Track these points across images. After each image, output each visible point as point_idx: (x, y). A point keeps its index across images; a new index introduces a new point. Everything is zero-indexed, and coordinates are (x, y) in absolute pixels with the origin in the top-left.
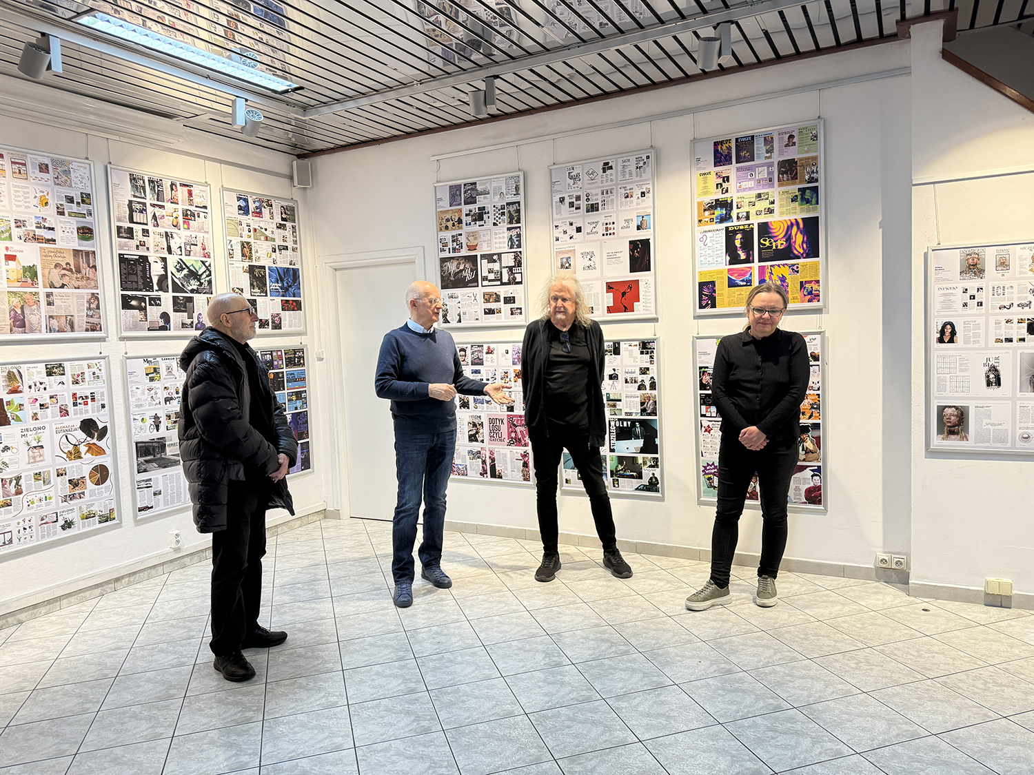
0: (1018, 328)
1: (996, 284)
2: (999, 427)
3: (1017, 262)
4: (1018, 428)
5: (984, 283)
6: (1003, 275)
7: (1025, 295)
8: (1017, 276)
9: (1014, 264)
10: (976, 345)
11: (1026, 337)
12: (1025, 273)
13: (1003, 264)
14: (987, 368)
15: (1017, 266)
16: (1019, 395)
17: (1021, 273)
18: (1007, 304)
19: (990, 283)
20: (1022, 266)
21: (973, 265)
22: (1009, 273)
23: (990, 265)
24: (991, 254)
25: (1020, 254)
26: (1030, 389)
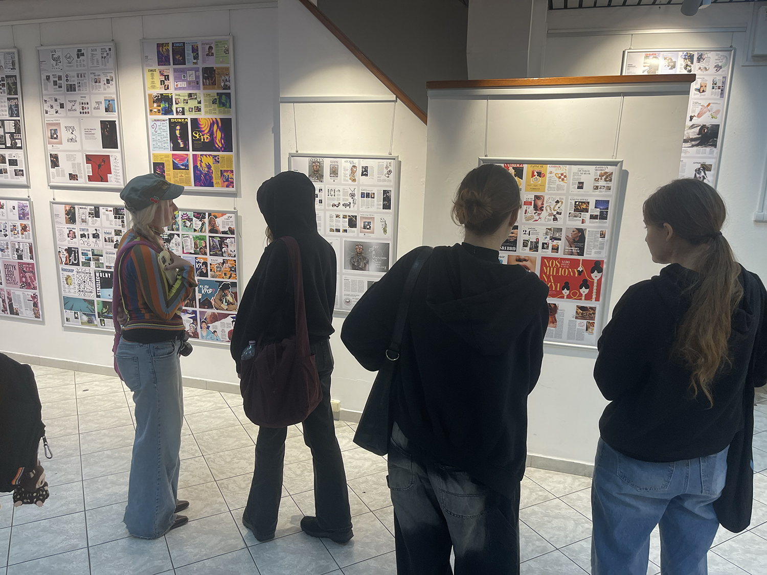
0: (344, 222)
1: (331, 187)
3: (343, 172)
4: (343, 295)
5: (323, 186)
6: (334, 181)
7: (346, 197)
8: (343, 182)
9: (341, 172)
11: (347, 229)
12: (347, 181)
13: (334, 172)
15: (343, 174)
16: (344, 271)
17: (345, 180)
18: (336, 203)
19: (327, 186)
21: (316, 171)
22: (337, 180)
23: (326, 172)
24: (327, 164)
25: (344, 166)
26: (350, 267)
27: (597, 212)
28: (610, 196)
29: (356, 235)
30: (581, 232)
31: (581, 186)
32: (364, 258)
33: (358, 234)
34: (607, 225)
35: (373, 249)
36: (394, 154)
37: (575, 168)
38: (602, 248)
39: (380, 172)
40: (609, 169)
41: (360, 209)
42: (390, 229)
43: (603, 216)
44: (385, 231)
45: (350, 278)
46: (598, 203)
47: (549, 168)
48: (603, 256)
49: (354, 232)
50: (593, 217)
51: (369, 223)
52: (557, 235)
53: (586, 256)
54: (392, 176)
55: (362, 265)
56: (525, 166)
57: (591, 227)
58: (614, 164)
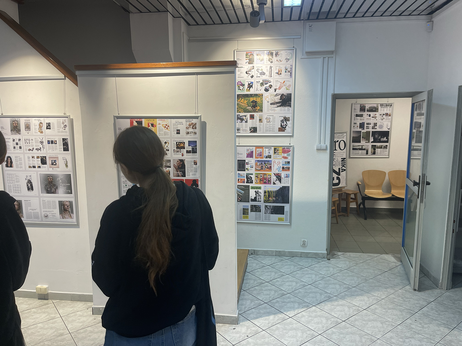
0: (37, 161)
1: (26, 137)
2: (35, 211)
3: (33, 127)
4: (42, 211)
5: (21, 137)
6: (28, 133)
7: (38, 144)
8: (34, 134)
9: (32, 127)
10: (21, 169)
11: (40, 165)
13: (28, 127)
14: (27, 181)
15: (34, 129)
16: (41, 195)
17: (35, 132)
18: (31, 148)
19: (23, 137)
20: (35, 130)
21: (15, 127)
22: (30, 132)
23: (22, 127)
24: (22, 122)
25: (34, 122)
26: (45, 192)
27: (190, 149)
28: (197, 138)
29: (47, 170)
30: (182, 161)
31: (178, 132)
32: (55, 185)
33: (48, 169)
34: (197, 156)
35: (59, 179)
36: (68, 114)
37: (174, 121)
38: (196, 171)
39: (59, 126)
40: (194, 121)
41: (48, 151)
42: (70, 164)
43: (194, 151)
44: (67, 166)
45: (46, 199)
46: (190, 143)
47: (158, 121)
48: (197, 176)
49: (45, 167)
50: (188, 152)
51: (55, 161)
52: (168, 164)
53: (187, 177)
54: (67, 128)
55: (53, 190)
56: (143, 120)
57: (188, 158)
58: (197, 118)
